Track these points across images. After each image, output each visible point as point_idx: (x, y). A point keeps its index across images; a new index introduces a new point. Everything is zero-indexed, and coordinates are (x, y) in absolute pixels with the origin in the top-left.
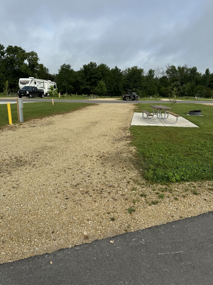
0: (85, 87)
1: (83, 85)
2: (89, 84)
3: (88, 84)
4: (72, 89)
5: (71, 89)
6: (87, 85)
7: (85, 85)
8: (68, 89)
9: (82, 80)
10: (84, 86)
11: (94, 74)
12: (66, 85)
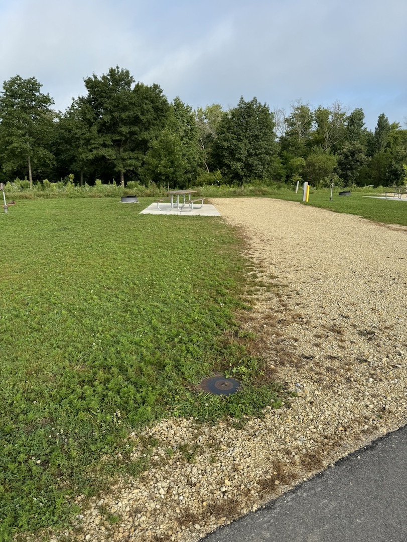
0: (95, 152)
1: (89, 147)
2: (109, 142)
3: (107, 143)
4: (50, 160)
5: (45, 161)
6: (105, 145)
7: (95, 148)
8: (35, 161)
9: (84, 131)
10: (91, 151)
11: (125, 109)
12: (27, 146)
